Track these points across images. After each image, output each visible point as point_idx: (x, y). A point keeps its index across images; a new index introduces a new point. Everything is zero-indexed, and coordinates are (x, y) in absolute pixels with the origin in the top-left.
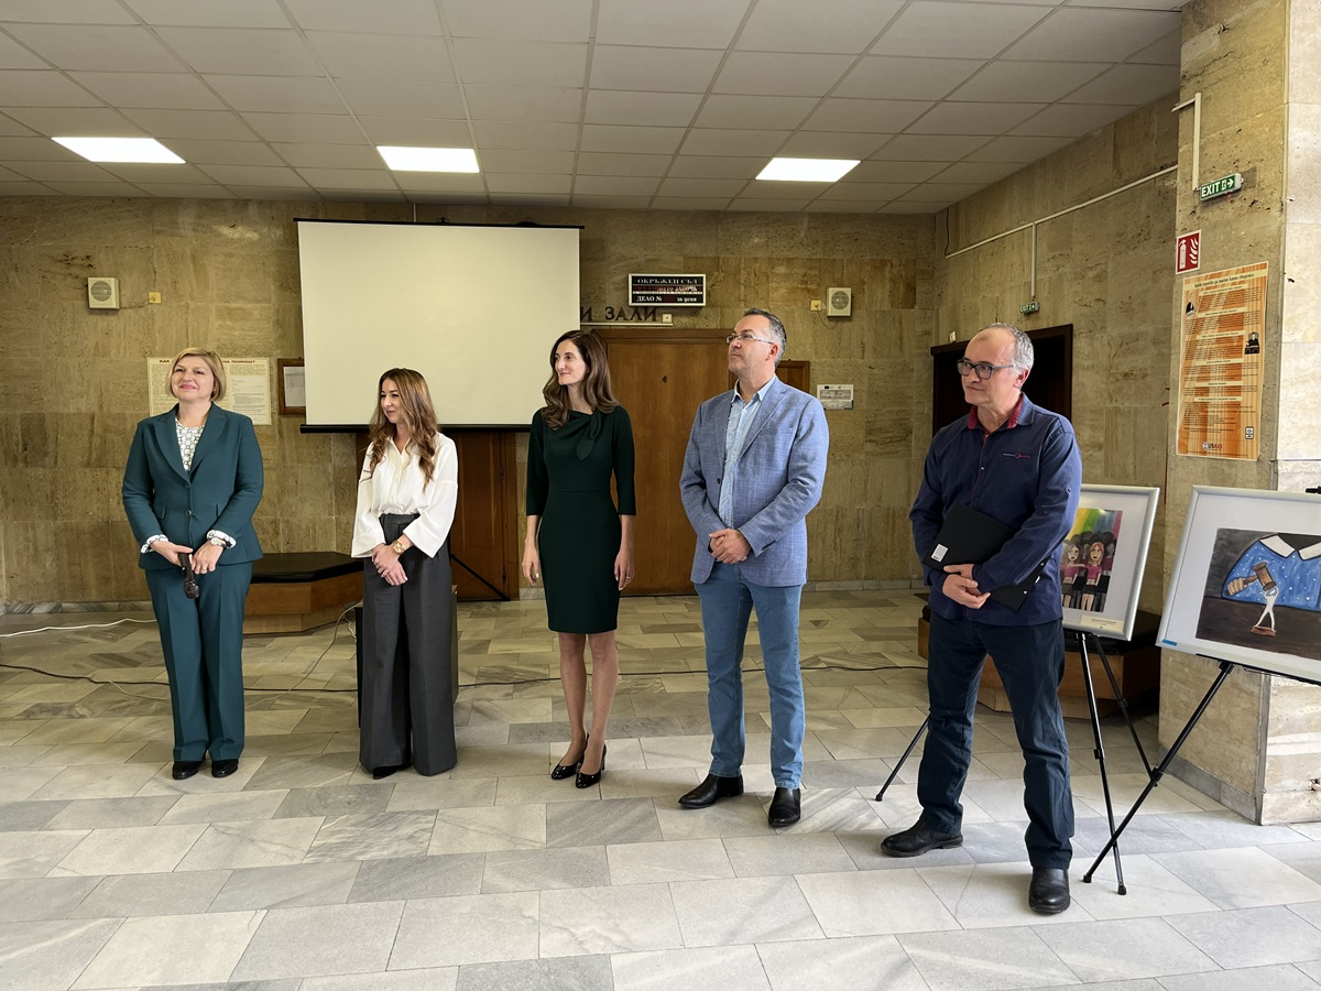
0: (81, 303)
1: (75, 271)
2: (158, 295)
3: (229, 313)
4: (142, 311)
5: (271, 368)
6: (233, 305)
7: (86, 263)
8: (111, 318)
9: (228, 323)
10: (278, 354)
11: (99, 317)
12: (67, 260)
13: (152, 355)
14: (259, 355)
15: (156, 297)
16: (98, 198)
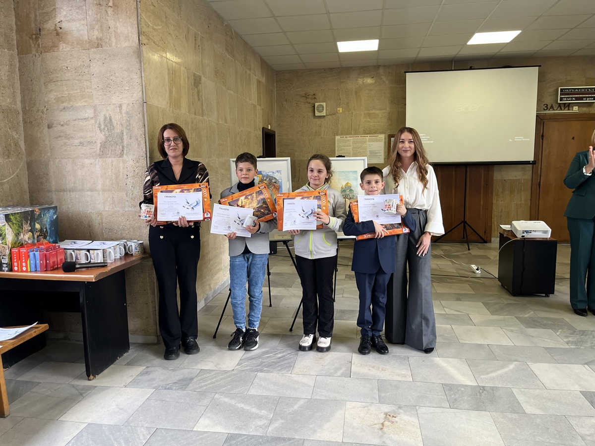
0: (311, 114)
1: (309, 100)
2: (341, 109)
3: (369, 115)
4: (334, 116)
5: (385, 138)
6: (371, 112)
7: (313, 97)
8: (322, 120)
9: (368, 119)
10: (389, 132)
11: (317, 120)
12: (306, 96)
13: (337, 135)
14: (381, 133)
15: (340, 110)
16: (319, 69)
